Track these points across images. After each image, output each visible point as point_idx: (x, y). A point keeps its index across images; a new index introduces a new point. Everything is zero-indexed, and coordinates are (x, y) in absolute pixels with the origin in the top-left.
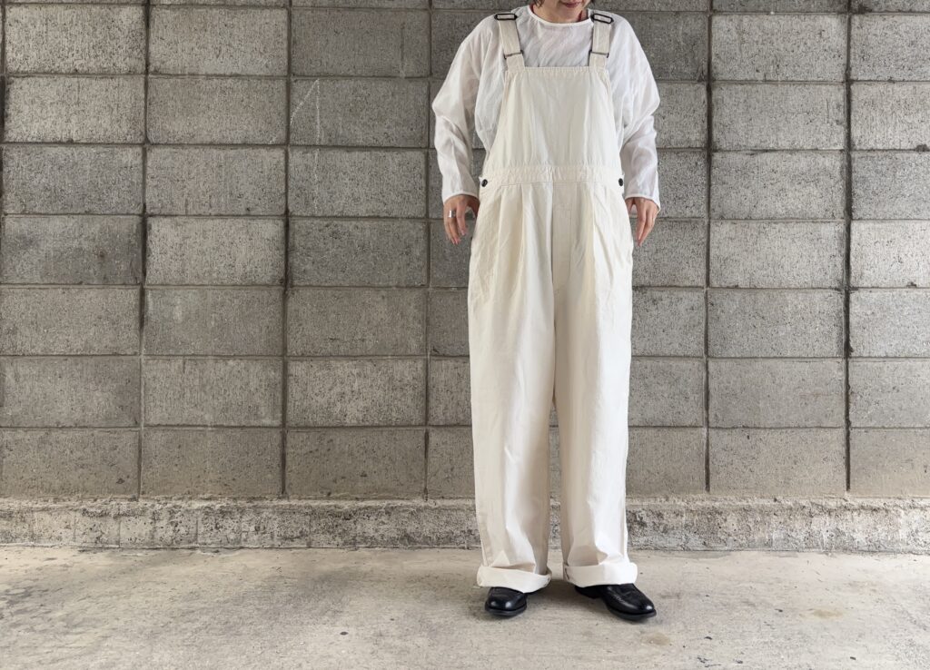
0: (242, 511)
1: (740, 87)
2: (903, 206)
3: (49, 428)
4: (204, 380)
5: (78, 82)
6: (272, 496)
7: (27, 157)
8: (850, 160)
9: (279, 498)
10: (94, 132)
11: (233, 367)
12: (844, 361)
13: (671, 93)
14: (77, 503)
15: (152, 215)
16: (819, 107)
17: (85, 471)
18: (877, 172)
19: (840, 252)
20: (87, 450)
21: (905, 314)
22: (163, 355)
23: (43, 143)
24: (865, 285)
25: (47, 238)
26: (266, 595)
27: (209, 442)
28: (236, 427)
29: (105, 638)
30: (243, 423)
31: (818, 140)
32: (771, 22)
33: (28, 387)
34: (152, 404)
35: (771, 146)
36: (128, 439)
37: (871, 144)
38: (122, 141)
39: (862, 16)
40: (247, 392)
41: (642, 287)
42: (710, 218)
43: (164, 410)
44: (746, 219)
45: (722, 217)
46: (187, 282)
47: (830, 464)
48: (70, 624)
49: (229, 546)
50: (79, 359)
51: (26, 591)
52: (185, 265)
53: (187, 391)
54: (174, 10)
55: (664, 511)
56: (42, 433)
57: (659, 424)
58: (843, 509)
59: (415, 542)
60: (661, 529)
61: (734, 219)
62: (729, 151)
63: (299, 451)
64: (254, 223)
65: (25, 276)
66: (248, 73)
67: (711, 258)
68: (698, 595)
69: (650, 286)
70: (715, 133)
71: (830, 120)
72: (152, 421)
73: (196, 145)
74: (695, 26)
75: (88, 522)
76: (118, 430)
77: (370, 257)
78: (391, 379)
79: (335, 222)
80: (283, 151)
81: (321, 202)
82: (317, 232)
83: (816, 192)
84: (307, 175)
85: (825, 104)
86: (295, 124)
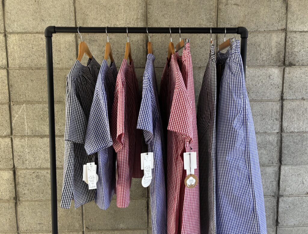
8: (281, 137)
12: (275, 227)
16: (267, 112)
18: (294, 142)
19: (275, 179)
21: (304, 206)
24: (287, 194)
31: (266, 128)
37: (292, 129)
39: (290, 68)
71: (273, 118)
79: (38, 171)
80: (10, 139)
81: (30, 162)
82: (29, 176)
83: (265, 152)
84: (22, 150)
85: (271, 111)
86: (14, 125)
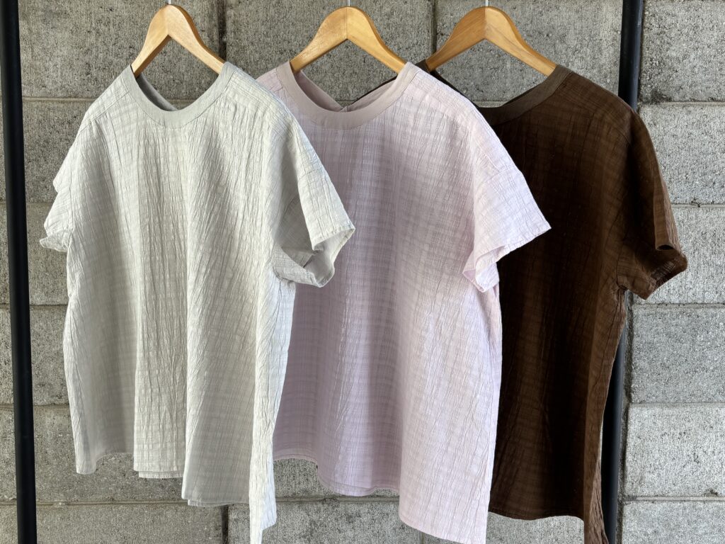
2: (705, 383)
18: (669, 335)
39: (655, 107)
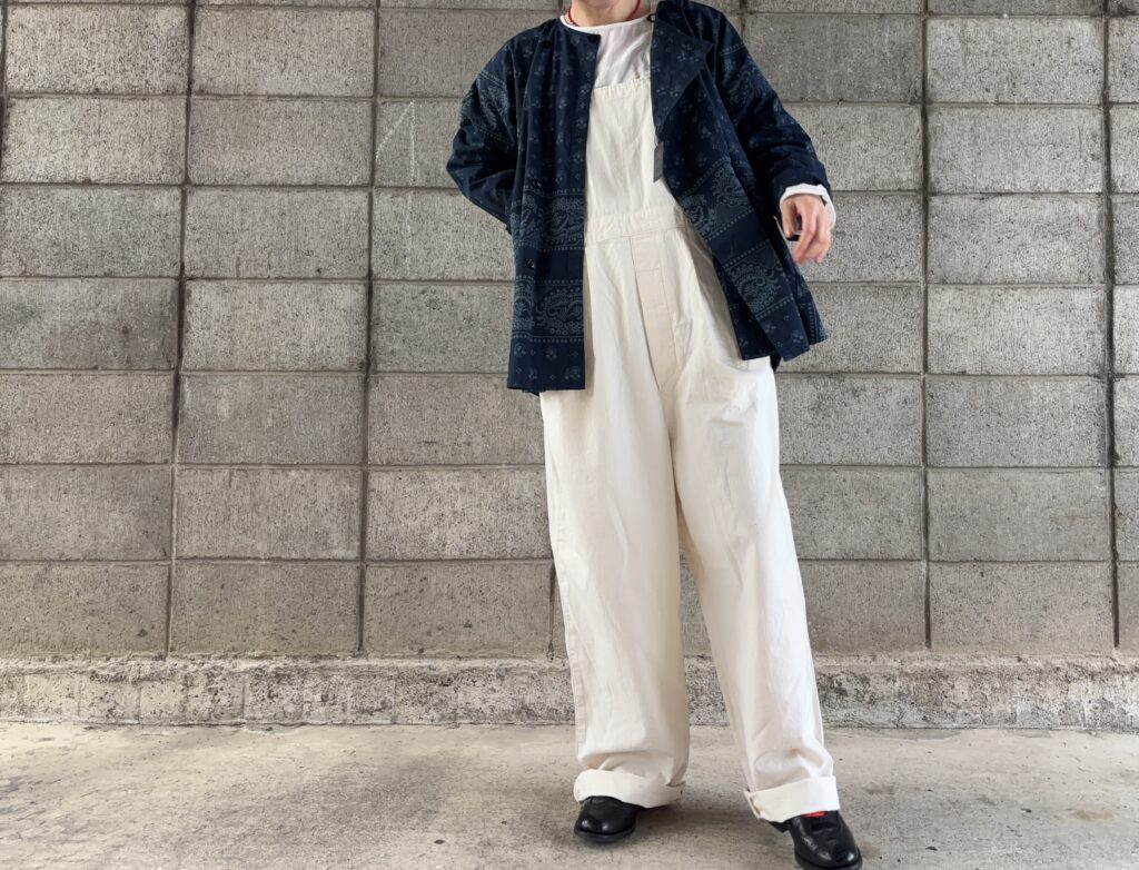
0: (304, 674)
1: (965, 112)
3: (50, 561)
4: (257, 496)
5: (99, 105)
6: (344, 653)
7: (30, 202)
8: (1110, 206)
9: (354, 656)
10: (119, 169)
11: (295, 480)
12: (1108, 473)
13: (875, 120)
14: (84, 663)
15: (192, 279)
16: (1069, 138)
17: (96, 619)
19: (1099, 326)
20: (99, 591)
22: (203, 464)
23: (51, 183)
24: (1132, 371)
25: (52, 307)
26: (335, 789)
27: (262, 580)
28: (296, 560)
29: (117, 847)
30: (308, 555)
31: (1068, 180)
32: (1003, 28)
33: (22, 506)
34: (187, 530)
35: (1007, 187)
36: (153, 576)
38: (155, 181)
40: (313, 514)
41: (839, 373)
42: (927, 282)
43: (202, 537)
44: (975, 283)
45: (943, 282)
46: (236, 367)
47: (1093, 610)
48: (70, 829)
49: (286, 721)
50: (91, 468)
51: (12, 784)
52: (233, 343)
53: (234, 511)
54: (227, 12)
55: (871, 674)
56: (39, 569)
57: (863, 556)
58: (1110, 671)
59: (537, 716)
60: (867, 699)
61: (960, 284)
62: (952, 194)
63: (382, 593)
64: (326, 289)
65: (23, 359)
66: (321, 93)
67: (930, 335)
68: (917, 789)
69: (849, 372)
70: (933, 170)
71: (1084, 154)
72: (187, 552)
73: (252, 187)
74: (905, 32)
75: (97, 688)
76: (141, 564)
77: (478, 333)
78: (506, 496)
79: (434, 288)
80: (366, 194)
81: (415, 261)
82: (410, 300)
83: (1066, 248)
84: (397, 225)
85: (1077, 133)
86: (382, 158)
